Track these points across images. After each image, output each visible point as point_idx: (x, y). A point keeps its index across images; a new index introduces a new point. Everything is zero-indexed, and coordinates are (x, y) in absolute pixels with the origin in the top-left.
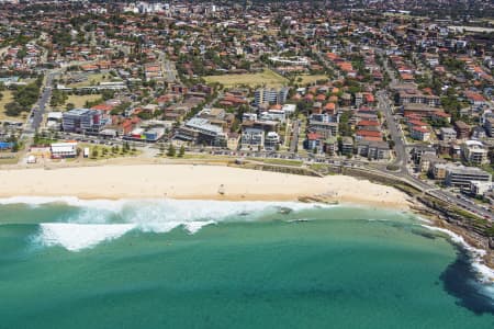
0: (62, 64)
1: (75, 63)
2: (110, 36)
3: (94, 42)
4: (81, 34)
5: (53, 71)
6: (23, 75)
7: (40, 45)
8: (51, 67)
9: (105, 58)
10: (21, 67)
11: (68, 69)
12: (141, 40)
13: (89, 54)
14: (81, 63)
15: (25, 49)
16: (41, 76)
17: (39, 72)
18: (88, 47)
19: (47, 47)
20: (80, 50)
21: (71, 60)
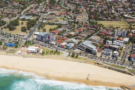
0: (48, 12)
1: (53, 12)
2: (69, 2)
4: (59, 1)
5: (45, 14)
6: (34, 15)
7: (45, 4)
8: (44, 13)
9: (64, 11)
10: (35, 12)
11: (50, 14)
12: (79, 5)
13: (59, 9)
14: (56, 12)
15: (39, 5)
16: (40, 16)
17: (40, 14)
18: (60, 6)
19: (46, 5)
20: (57, 7)
21: (52, 11)
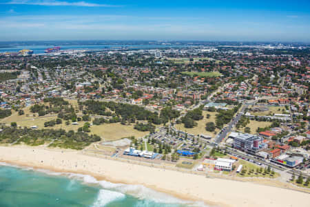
0: (256, 98)
1: (264, 98)
2: (294, 81)
3: (282, 85)
4: (276, 78)
5: (249, 102)
6: (229, 102)
7: (250, 83)
8: (248, 99)
9: (285, 96)
10: (231, 97)
11: (259, 101)
13: (276, 93)
14: (269, 98)
15: (239, 85)
16: (240, 105)
17: (240, 101)
18: (277, 87)
19: (253, 85)
20: (271, 89)
21: (263, 95)
